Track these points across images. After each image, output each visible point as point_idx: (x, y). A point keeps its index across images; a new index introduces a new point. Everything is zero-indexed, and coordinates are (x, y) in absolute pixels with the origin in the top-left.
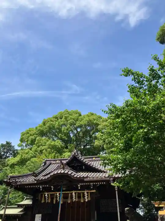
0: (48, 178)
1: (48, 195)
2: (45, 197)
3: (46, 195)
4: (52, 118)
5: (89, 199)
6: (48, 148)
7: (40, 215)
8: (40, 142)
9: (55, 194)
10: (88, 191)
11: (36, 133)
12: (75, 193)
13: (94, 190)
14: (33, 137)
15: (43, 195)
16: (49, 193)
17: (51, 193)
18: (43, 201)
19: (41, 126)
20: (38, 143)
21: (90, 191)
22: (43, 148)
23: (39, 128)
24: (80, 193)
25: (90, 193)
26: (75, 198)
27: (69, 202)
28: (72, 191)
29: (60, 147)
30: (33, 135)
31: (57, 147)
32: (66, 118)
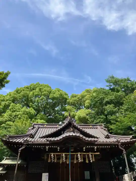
0: (60, 139)
1: (54, 155)
2: (51, 157)
3: (52, 155)
4: (23, 88)
5: (94, 160)
6: (23, 114)
7: (47, 174)
8: (15, 108)
9: (62, 155)
10: (92, 153)
11: (10, 99)
12: (80, 155)
13: (98, 152)
14: (7, 103)
15: (50, 155)
16: (55, 154)
17: (57, 154)
18: (49, 161)
19: (15, 94)
20: (12, 108)
21: (94, 154)
22: (18, 113)
23: (12, 95)
24: (85, 154)
25: (94, 155)
26: (81, 159)
27: (75, 162)
28: (77, 152)
29: (34, 114)
30: (7, 100)
31: (32, 114)
32: (40, 89)
